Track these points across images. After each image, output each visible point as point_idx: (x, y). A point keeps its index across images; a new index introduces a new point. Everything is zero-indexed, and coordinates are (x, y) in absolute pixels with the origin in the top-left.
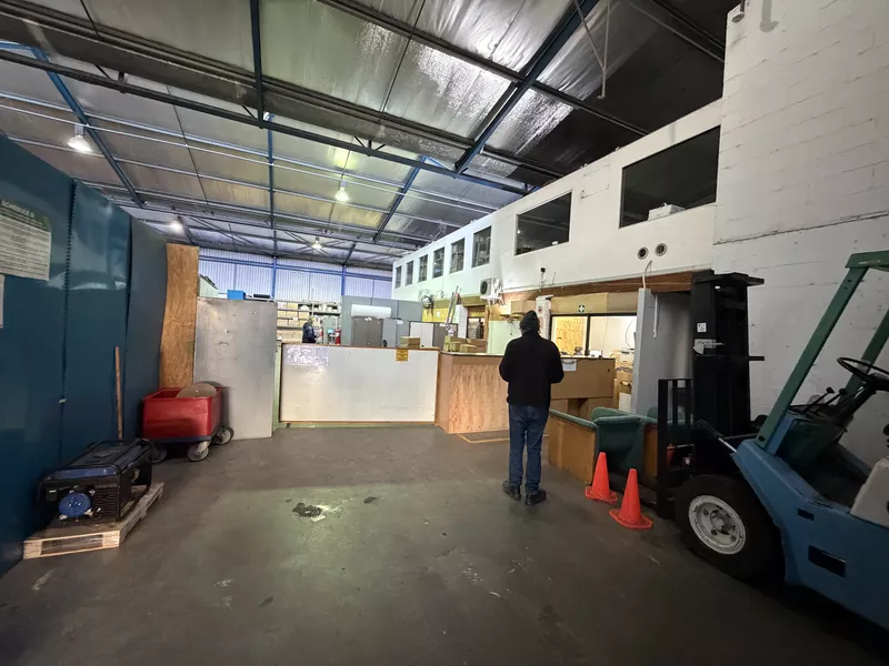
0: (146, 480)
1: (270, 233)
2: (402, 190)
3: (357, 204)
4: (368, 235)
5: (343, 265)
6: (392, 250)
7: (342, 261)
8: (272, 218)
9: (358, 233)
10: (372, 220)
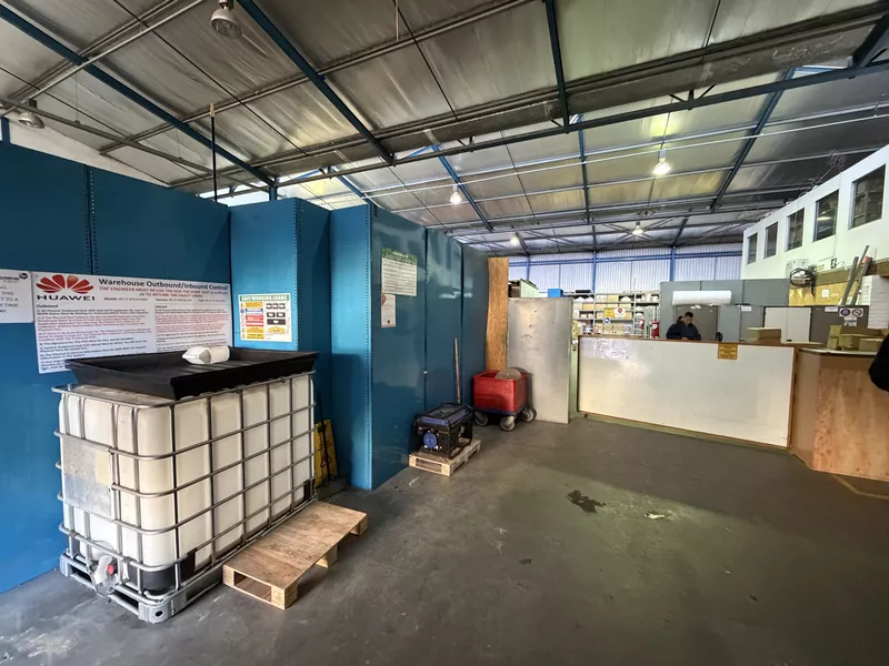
0: (468, 435)
1: (588, 229)
2: (754, 131)
3: (681, 172)
4: (702, 204)
5: (672, 246)
6: (743, 215)
7: (671, 242)
8: (588, 214)
9: (688, 206)
10: (707, 184)
